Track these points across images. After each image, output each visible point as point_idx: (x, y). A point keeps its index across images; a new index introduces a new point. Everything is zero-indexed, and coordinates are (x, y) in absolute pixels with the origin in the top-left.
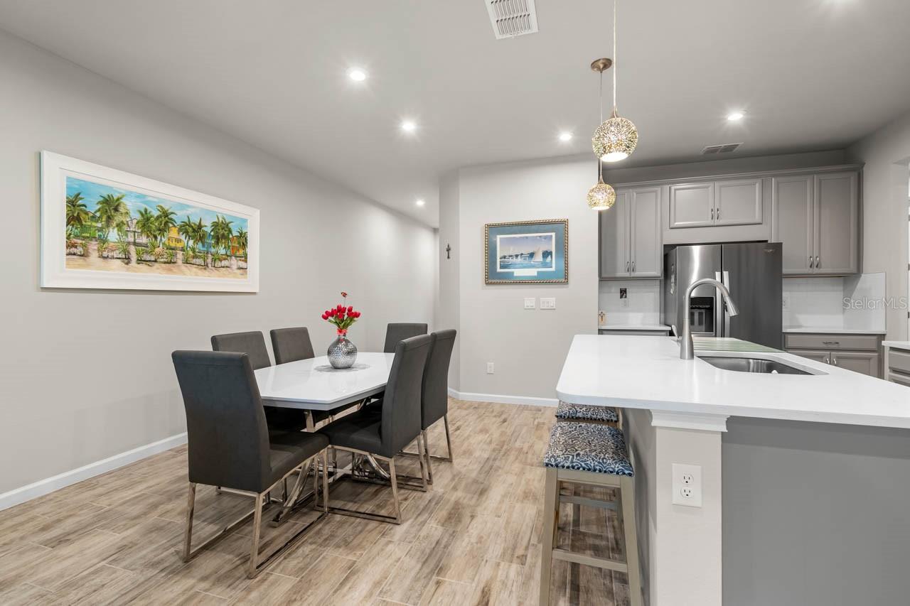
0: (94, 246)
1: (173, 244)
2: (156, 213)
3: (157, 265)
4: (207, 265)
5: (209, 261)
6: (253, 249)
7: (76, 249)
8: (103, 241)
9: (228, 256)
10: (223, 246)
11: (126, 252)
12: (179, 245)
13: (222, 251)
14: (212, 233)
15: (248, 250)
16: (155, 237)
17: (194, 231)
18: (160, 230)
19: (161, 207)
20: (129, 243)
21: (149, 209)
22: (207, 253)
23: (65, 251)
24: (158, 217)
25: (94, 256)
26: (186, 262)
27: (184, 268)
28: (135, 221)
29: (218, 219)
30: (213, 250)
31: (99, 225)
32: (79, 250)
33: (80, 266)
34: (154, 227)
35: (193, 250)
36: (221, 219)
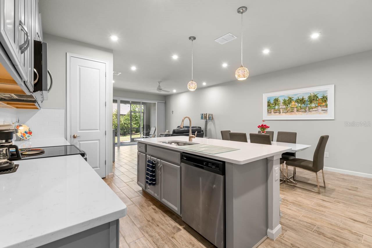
0: (272, 110)
1: (293, 107)
2: (287, 99)
3: (288, 113)
4: (306, 111)
5: (307, 109)
6: (331, 102)
7: (269, 112)
8: (275, 109)
9: (316, 107)
10: (314, 103)
11: (279, 110)
12: (295, 106)
13: (313, 105)
14: (308, 100)
15: (328, 103)
16: (287, 105)
17: (301, 101)
18: (289, 103)
19: (289, 97)
20: (280, 108)
21: (285, 98)
22: (306, 107)
23: (267, 112)
24: (288, 100)
25: (273, 112)
26: (298, 111)
27: (297, 113)
28: (282, 103)
29: (311, 94)
30: (309, 106)
31: (274, 106)
32: (270, 112)
33: (270, 115)
34: (287, 103)
35: (300, 107)
36: (312, 94)
